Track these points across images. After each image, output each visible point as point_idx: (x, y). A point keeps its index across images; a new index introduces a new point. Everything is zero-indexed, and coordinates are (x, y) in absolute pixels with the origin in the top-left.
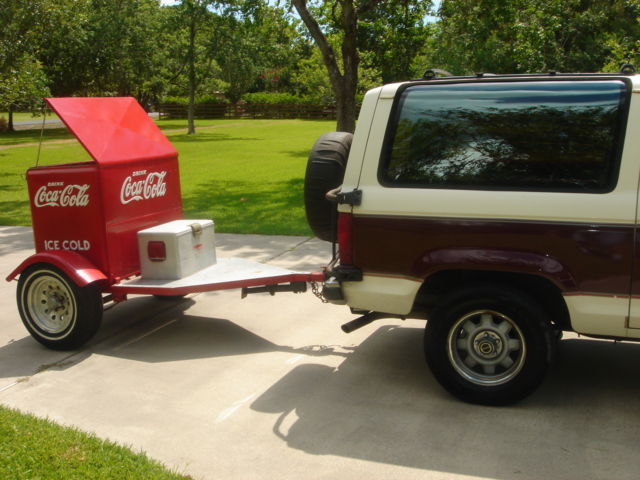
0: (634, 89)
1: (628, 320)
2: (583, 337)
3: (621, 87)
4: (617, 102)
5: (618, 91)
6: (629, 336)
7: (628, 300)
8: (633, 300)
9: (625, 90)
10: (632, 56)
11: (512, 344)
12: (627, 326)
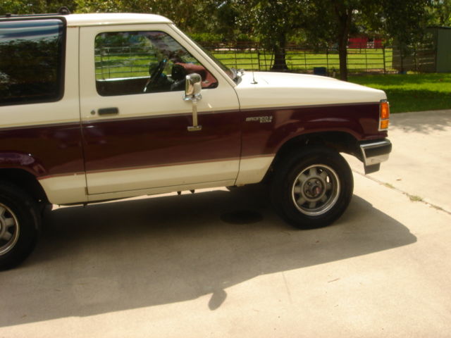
0: (68, 25)
1: (86, 189)
2: (62, 207)
3: (59, 24)
4: (57, 35)
5: (57, 26)
6: (90, 200)
7: (84, 175)
8: (88, 175)
9: (62, 26)
10: (90, 5)
11: (8, 222)
12: (87, 193)
